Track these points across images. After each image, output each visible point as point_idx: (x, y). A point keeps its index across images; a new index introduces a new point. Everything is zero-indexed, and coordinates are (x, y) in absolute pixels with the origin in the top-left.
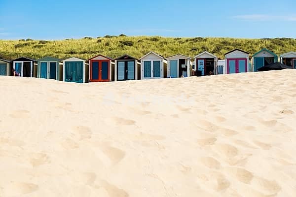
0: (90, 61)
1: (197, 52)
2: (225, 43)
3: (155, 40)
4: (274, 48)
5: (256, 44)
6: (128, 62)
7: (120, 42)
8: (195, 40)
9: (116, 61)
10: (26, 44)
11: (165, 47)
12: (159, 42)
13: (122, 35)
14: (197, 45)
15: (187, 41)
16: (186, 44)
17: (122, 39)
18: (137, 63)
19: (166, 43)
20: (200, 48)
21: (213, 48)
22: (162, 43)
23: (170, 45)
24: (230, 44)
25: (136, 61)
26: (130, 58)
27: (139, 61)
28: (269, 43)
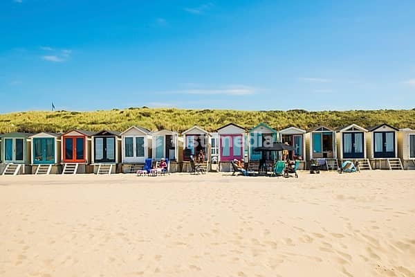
0: (62, 137)
1: (204, 123)
2: (228, 114)
3: (170, 111)
4: (269, 119)
5: (254, 116)
6: (107, 139)
7: (140, 113)
8: (204, 112)
9: (93, 137)
10: (57, 115)
11: (178, 117)
12: (173, 114)
13: (144, 107)
14: (205, 116)
15: (197, 112)
16: (196, 115)
17: (143, 111)
18: (117, 139)
19: (179, 114)
20: (207, 119)
21: (218, 120)
22: (175, 114)
23: (182, 116)
24: (232, 115)
25: (116, 137)
26: (108, 134)
27: (120, 137)
28: (264, 115)
